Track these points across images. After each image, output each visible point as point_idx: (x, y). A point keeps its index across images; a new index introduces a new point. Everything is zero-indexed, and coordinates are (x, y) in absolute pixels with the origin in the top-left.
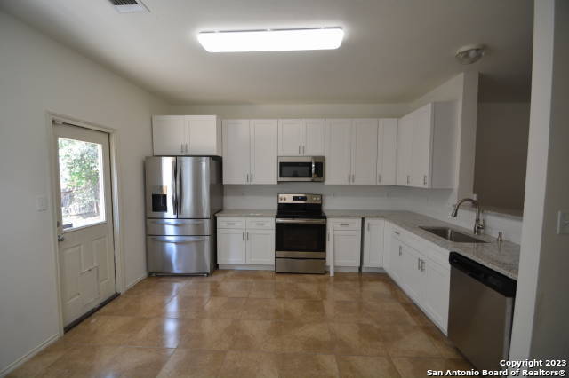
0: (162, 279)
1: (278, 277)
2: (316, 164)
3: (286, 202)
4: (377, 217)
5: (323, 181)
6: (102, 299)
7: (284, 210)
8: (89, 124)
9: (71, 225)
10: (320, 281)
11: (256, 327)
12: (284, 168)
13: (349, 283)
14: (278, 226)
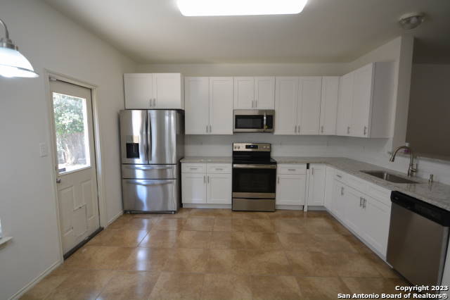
0: (137, 216)
1: (234, 214)
2: (267, 116)
3: (240, 150)
4: (321, 163)
5: (272, 132)
6: (90, 233)
7: (237, 157)
8: (79, 81)
9: (64, 169)
10: (271, 218)
11: (225, 255)
12: (239, 120)
13: (296, 219)
14: (235, 170)
